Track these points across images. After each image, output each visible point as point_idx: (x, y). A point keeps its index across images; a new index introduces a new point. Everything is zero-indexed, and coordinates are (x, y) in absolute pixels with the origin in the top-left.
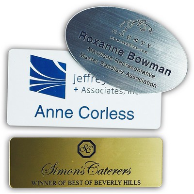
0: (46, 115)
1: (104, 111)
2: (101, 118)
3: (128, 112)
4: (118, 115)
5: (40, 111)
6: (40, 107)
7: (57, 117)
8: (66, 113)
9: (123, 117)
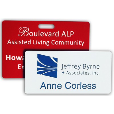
0: (46, 88)
1: (79, 84)
2: (78, 88)
3: (93, 85)
4: (87, 87)
5: (43, 85)
6: (43, 83)
7: (53, 88)
8: (58, 86)
9: (90, 88)
